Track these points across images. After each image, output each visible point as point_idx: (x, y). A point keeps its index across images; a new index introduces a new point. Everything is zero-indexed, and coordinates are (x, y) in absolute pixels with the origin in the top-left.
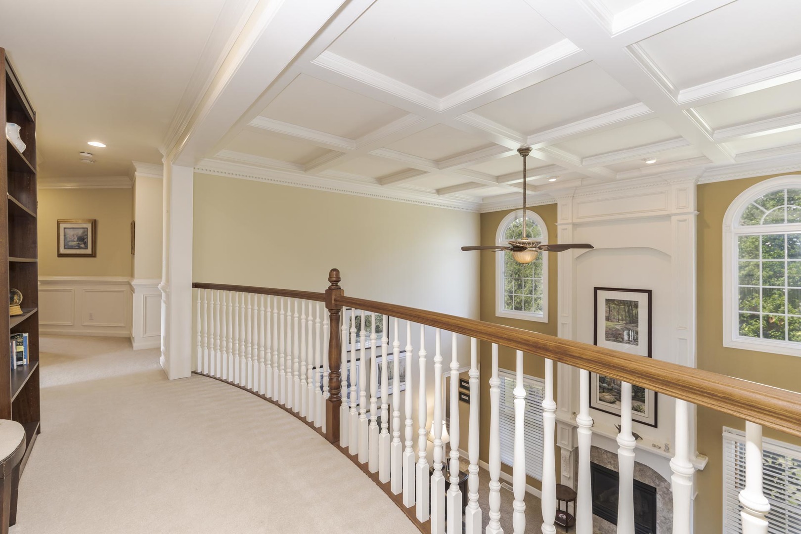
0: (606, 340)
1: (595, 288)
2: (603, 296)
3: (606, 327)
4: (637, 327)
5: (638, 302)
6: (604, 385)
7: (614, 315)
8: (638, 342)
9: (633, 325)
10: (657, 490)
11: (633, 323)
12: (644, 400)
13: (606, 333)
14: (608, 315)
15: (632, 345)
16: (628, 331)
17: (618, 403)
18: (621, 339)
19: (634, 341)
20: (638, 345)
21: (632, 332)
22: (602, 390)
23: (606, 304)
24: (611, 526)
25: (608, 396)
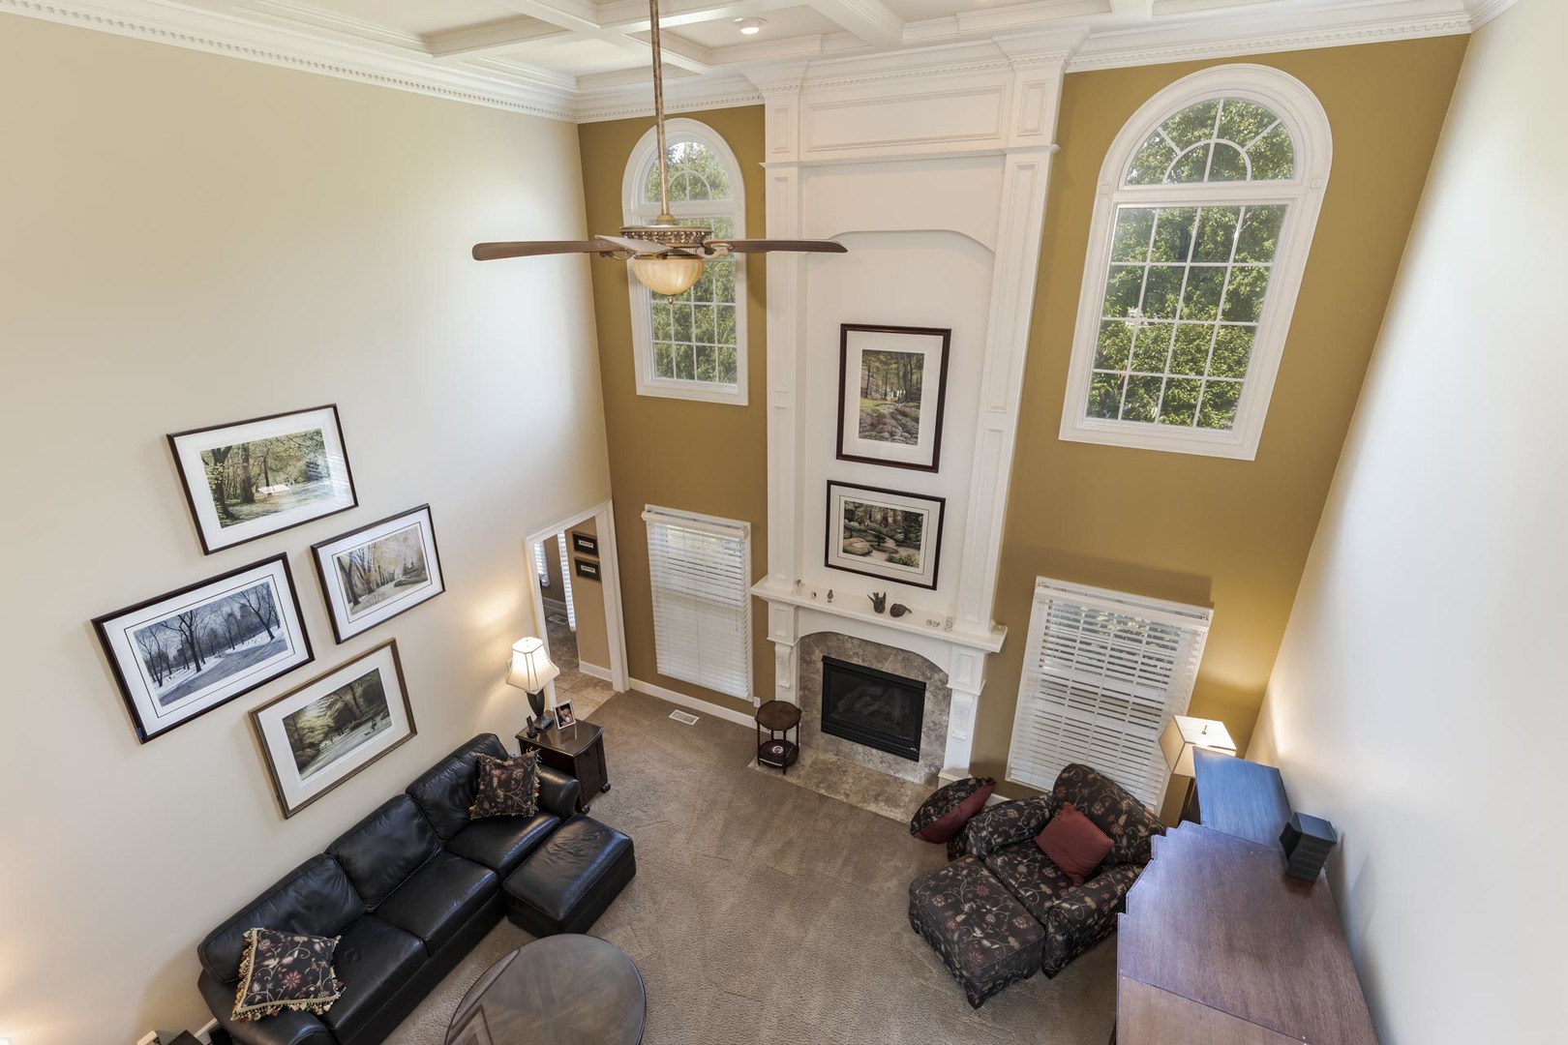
0: (860, 437)
1: (842, 325)
2: (858, 342)
3: (861, 411)
4: (918, 407)
5: (923, 355)
6: (852, 523)
7: (877, 386)
8: (917, 438)
9: (911, 404)
10: (927, 686)
11: (912, 400)
12: (920, 545)
13: (860, 424)
14: (865, 386)
15: (907, 443)
16: (900, 417)
17: (875, 553)
18: (886, 435)
19: (911, 436)
20: (916, 443)
21: (908, 419)
22: (848, 534)
23: (863, 362)
24: (854, 747)
25: (859, 544)
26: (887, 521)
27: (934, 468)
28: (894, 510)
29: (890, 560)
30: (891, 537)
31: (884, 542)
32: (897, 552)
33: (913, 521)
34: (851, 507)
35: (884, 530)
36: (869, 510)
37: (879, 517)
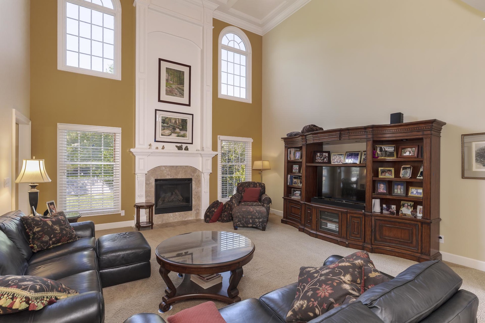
0: (166, 95)
1: (159, 59)
2: (164, 65)
3: (166, 86)
4: (183, 87)
5: (184, 72)
6: (164, 124)
7: (171, 79)
8: (184, 96)
9: (181, 86)
10: (193, 179)
11: (182, 84)
12: (187, 130)
13: (166, 90)
14: (167, 79)
15: (181, 97)
16: (179, 89)
17: (173, 134)
18: (175, 94)
19: (182, 95)
20: (184, 97)
21: (181, 90)
22: (163, 128)
23: (166, 71)
24: (169, 215)
25: (167, 132)
26: (176, 123)
27: (189, 105)
28: (178, 119)
29: (178, 136)
30: (178, 128)
31: (176, 130)
32: (180, 133)
33: (184, 122)
34: (164, 119)
35: (175, 126)
36: (170, 119)
37: (173, 121)
